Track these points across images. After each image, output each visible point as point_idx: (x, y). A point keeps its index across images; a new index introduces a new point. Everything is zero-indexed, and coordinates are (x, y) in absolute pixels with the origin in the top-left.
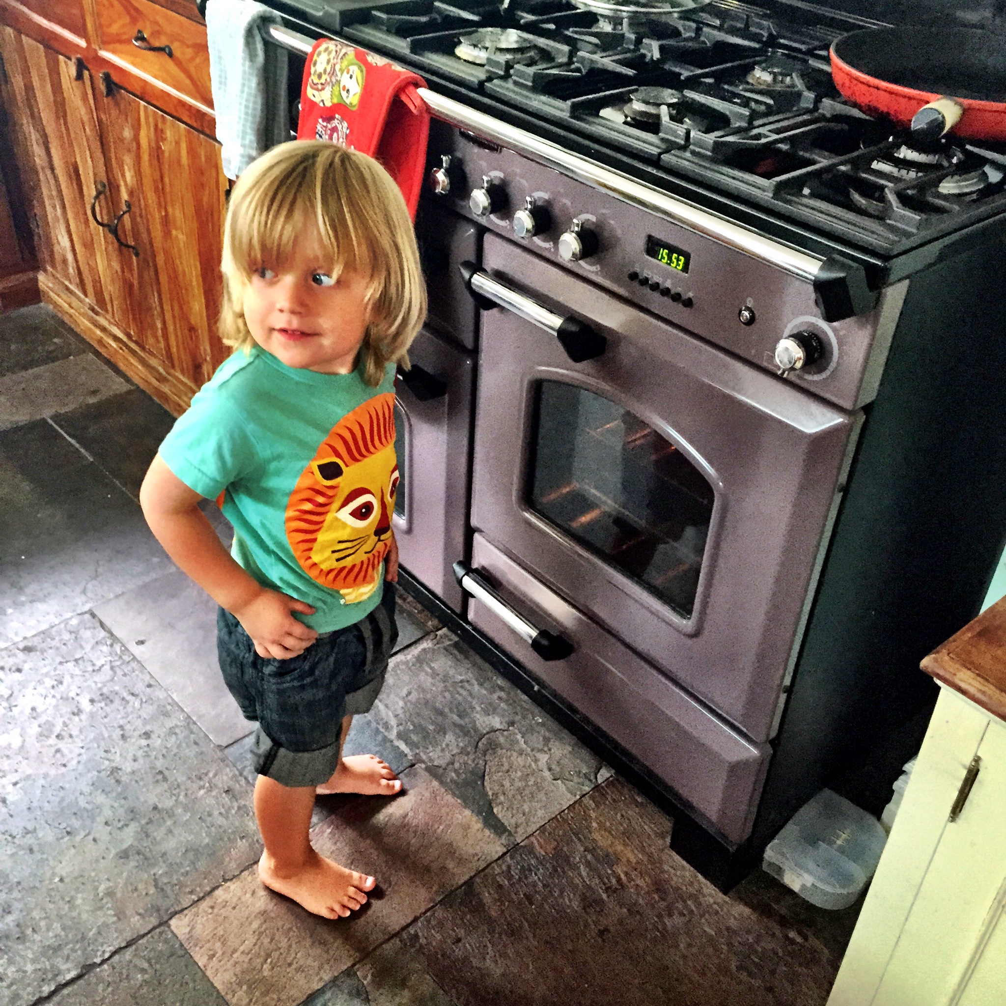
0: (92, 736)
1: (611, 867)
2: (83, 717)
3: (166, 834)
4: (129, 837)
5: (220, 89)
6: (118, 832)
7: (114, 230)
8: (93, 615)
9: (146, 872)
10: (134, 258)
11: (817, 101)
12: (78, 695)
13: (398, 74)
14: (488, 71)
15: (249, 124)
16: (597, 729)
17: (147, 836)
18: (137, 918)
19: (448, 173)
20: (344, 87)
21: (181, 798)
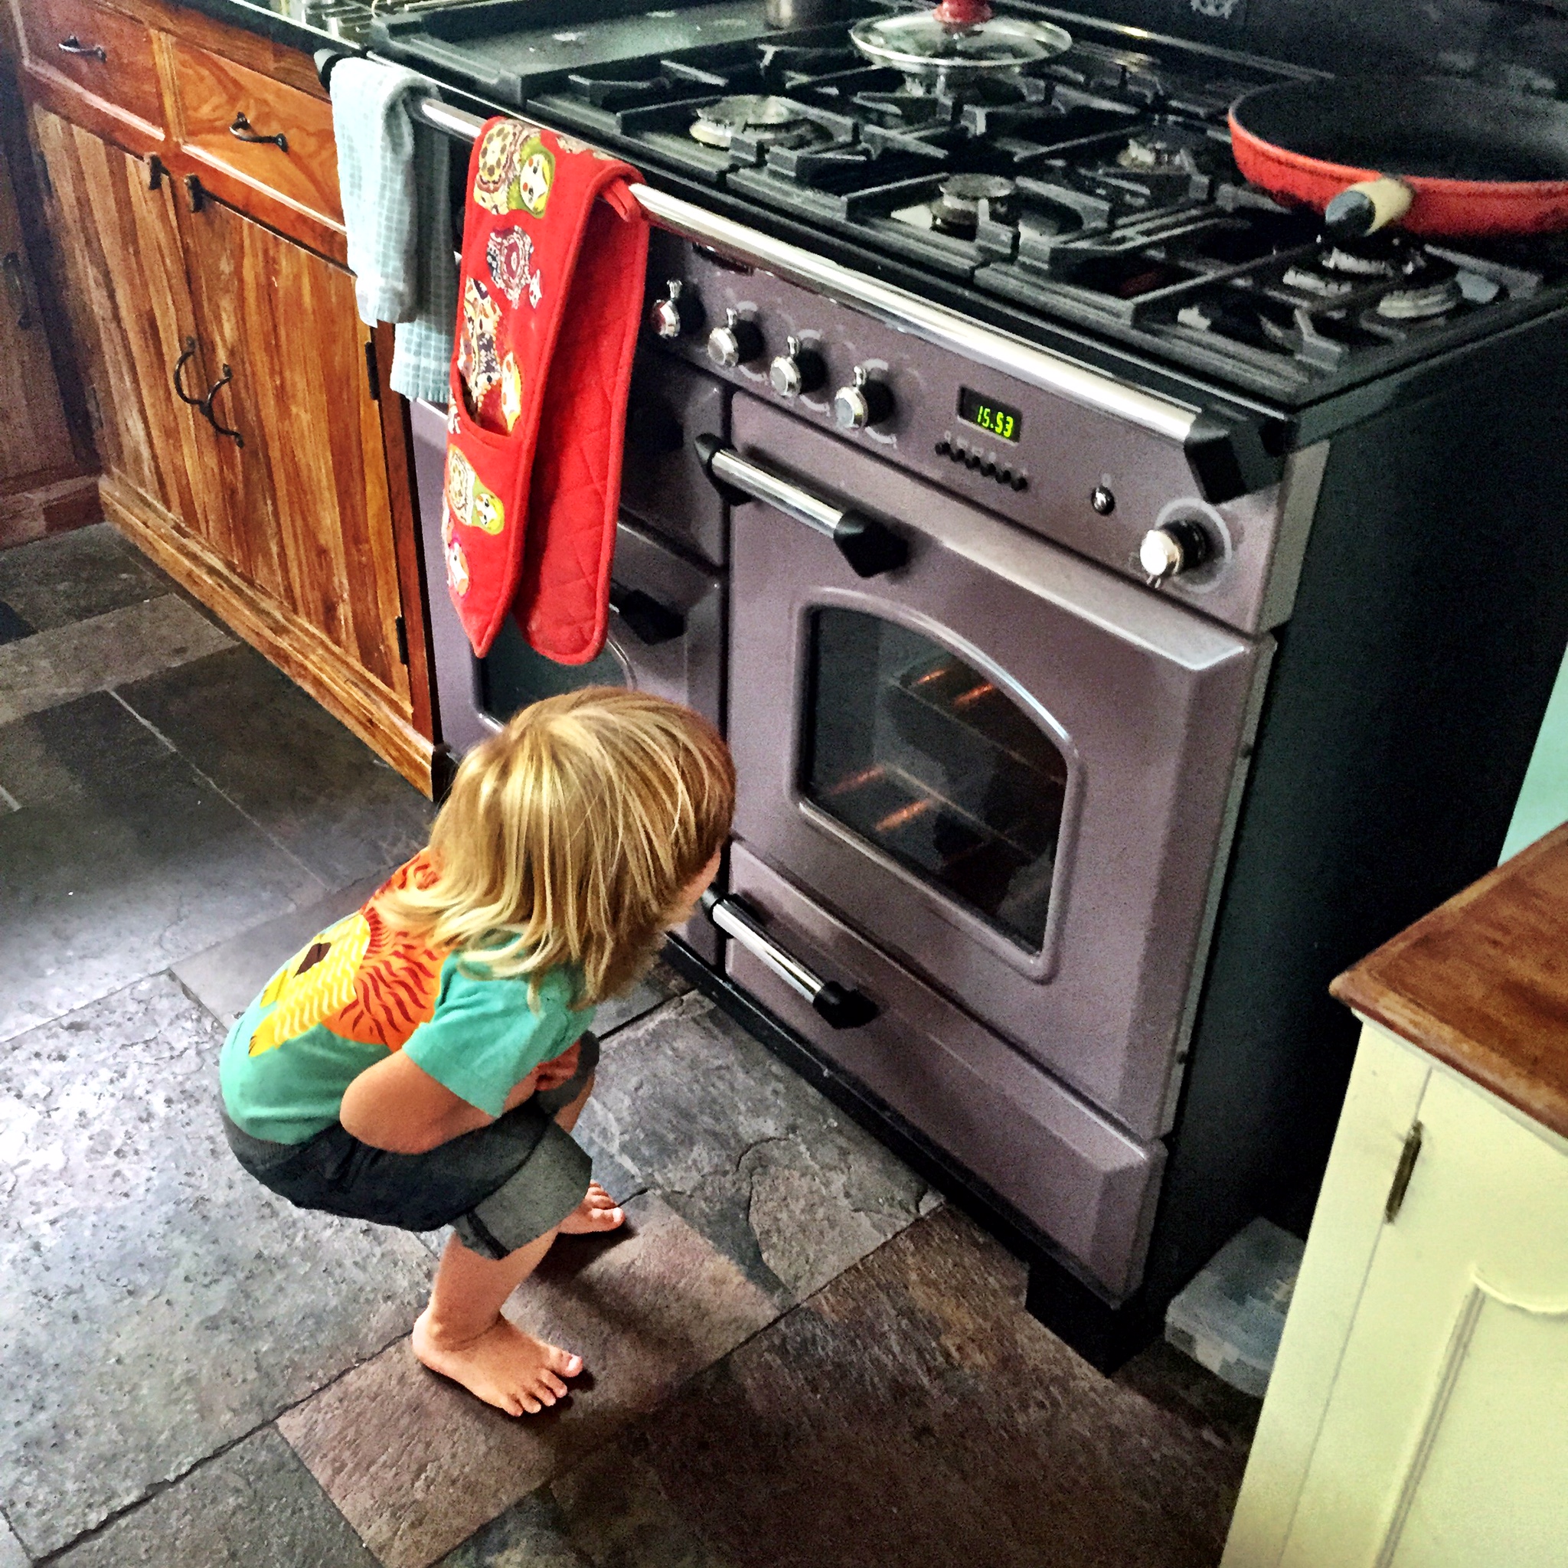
0: (168, 1151)
1: (937, 1338)
2: (155, 1124)
3: (274, 1294)
4: (218, 1297)
5: (352, 194)
6: (204, 1290)
7: (207, 409)
8: (172, 976)
9: (244, 1349)
10: (237, 448)
11: (1212, 188)
12: (148, 1092)
13: (602, 164)
14: (733, 157)
15: (392, 244)
16: (917, 1133)
17: (247, 1296)
18: (228, 1416)
19: (678, 306)
20: (525, 186)
21: (298, 1239)
